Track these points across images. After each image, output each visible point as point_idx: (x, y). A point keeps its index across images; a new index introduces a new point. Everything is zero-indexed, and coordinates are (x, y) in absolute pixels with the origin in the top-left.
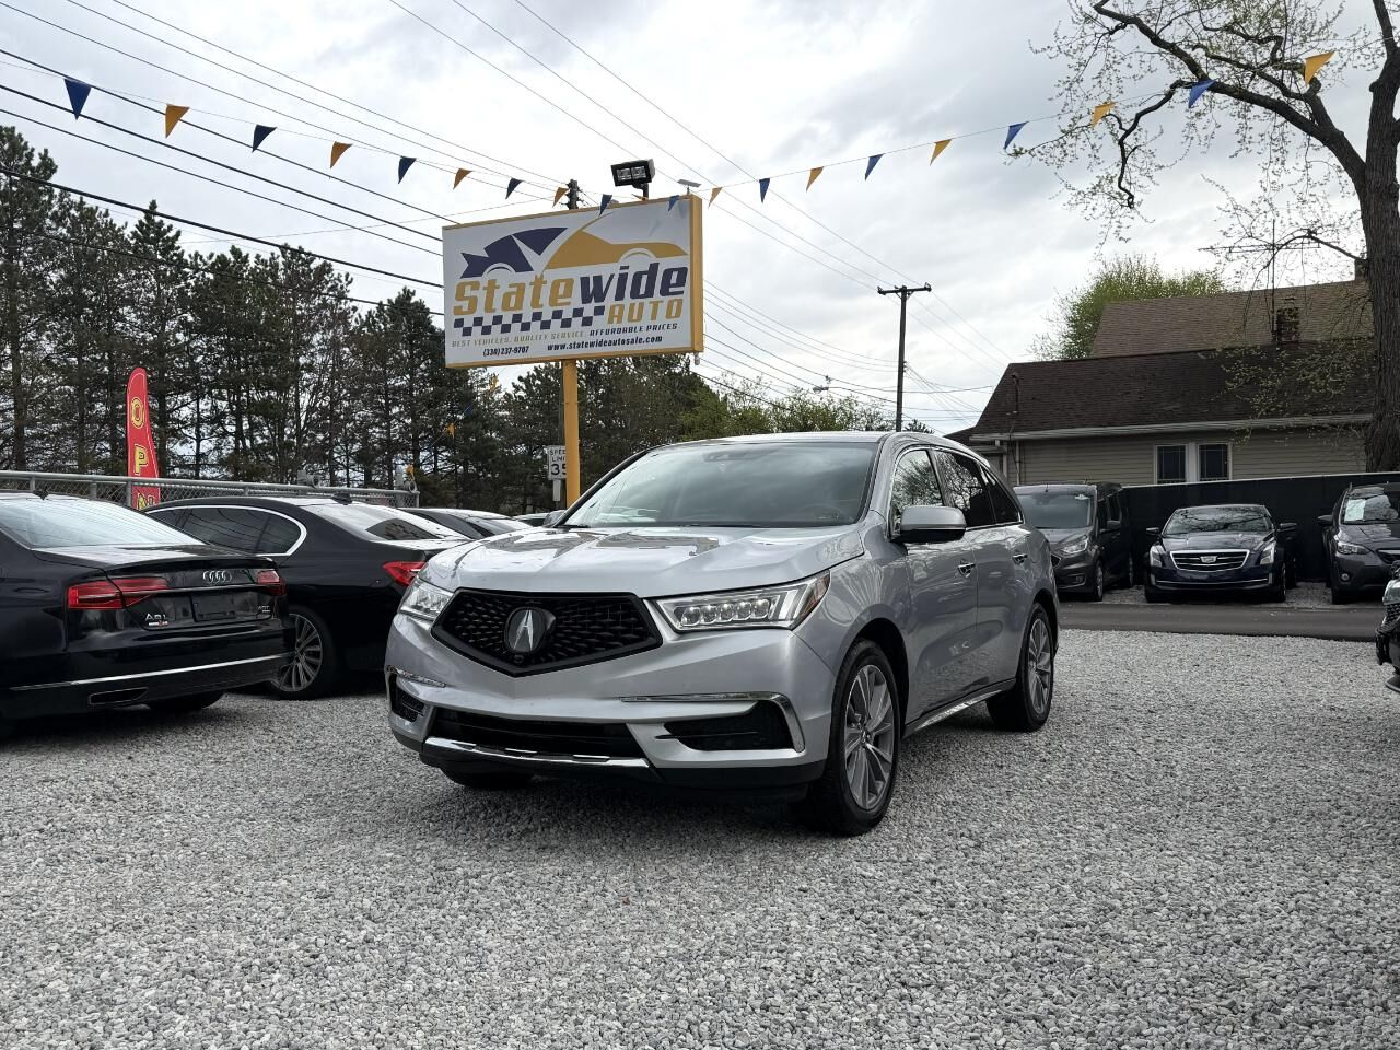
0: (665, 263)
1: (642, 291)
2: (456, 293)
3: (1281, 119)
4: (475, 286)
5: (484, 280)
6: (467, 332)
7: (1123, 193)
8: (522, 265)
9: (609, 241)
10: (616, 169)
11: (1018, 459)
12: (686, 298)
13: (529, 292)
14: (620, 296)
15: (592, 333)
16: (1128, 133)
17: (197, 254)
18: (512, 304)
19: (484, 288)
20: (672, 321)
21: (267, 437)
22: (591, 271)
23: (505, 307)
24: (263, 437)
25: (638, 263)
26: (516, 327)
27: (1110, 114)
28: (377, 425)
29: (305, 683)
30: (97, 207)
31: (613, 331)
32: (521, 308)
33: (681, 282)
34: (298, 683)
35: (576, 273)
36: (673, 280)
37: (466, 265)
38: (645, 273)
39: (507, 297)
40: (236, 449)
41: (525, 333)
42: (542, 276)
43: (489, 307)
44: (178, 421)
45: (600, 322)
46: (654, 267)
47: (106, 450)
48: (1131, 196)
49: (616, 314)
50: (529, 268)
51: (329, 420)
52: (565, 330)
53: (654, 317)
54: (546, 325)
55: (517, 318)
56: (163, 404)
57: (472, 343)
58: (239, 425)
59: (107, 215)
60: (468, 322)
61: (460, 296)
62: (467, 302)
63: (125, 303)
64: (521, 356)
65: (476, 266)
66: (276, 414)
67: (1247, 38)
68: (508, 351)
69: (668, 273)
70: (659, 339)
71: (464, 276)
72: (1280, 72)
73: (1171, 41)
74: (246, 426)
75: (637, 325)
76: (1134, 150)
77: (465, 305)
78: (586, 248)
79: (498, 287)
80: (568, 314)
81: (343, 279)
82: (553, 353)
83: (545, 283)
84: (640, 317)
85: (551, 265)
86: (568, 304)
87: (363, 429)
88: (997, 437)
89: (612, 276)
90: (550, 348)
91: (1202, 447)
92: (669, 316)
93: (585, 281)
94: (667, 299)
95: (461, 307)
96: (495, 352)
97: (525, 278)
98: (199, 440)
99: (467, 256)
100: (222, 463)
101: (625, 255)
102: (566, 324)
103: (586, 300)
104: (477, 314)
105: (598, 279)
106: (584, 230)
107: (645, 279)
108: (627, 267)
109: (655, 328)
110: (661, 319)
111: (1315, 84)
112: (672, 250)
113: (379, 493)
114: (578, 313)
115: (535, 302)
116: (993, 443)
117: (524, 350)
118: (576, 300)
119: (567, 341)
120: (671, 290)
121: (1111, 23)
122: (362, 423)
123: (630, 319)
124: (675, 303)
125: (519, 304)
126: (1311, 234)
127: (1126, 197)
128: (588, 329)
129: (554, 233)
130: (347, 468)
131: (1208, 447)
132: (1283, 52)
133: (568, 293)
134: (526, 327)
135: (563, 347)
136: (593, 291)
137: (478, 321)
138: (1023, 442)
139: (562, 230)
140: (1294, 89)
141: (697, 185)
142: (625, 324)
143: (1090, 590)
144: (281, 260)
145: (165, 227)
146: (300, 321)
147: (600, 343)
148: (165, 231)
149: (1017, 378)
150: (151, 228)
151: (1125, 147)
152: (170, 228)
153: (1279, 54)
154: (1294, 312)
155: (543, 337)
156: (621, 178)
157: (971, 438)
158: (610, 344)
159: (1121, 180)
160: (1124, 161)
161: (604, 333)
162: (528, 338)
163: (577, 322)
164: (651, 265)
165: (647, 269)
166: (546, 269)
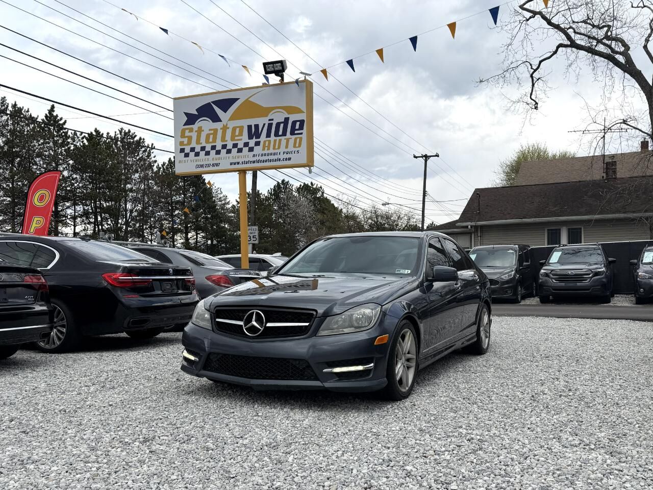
0: (293, 118)
1: (280, 133)
2: (181, 134)
4: (191, 130)
5: (195, 127)
6: (187, 155)
7: (533, 102)
8: (216, 119)
9: (263, 106)
10: (265, 64)
11: (479, 235)
12: (304, 136)
13: (220, 133)
14: (268, 135)
15: (254, 156)
16: (535, 71)
17: (75, 132)
18: (211, 140)
19: (196, 131)
20: (296, 149)
21: (110, 225)
22: (253, 122)
23: (207, 141)
24: (108, 224)
25: (279, 117)
26: (213, 152)
27: (526, 62)
28: (165, 219)
30: (23, 107)
31: (265, 155)
32: (215, 142)
33: (301, 128)
35: (245, 123)
36: (297, 127)
37: (186, 119)
38: (282, 123)
39: (208, 136)
41: (218, 156)
42: (227, 124)
43: (198, 142)
44: (64, 216)
45: (258, 150)
46: (287, 119)
48: (537, 103)
49: (267, 145)
50: (220, 121)
51: (143, 217)
52: (239, 154)
53: (287, 147)
54: (229, 152)
55: (213, 148)
57: (189, 161)
58: (96, 219)
59: (28, 111)
60: (187, 150)
61: (183, 136)
62: (187, 139)
63: (38, 156)
64: (216, 168)
65: (191, 119)
66: (115, 213)
67: (594, 26)
68: (208, 165)
69: (294, 123)
70: (290, 159)
71: (184, 125)
72: (610, 42)
73: (557, 23)
74: (99, 219)
75: (278, 151)
76: (538, 80)
77: (186, 141)
78: (251, 109)
79: (203, 131)
80: (240, 145)
81: (150, 147)
82: (233, 167)
83: (228, 128)
84: (279, 148)
85: (232, 118)
88: (469, 224)
89: (264, 124)
90: (231, 164)
91: (569, 229)
92: (295, 146)
93: (250, 127)
94: (294, 137)
95: (183, 142)
96: (202, 166)
97: (218, 125)
98: (75, 226)
99: (186, 114)
101: (272, 113)
102: (240, 151)
103: (250, 137)
104: (192, 146)
105: (257, 126)
106: (249, 99)
107: (282, 125)
108: (272, 120)
110: (291, 148)
111: (627, 47)
112: (298, 111)
114: (246, 144)
115: (223, 139)
116: (467, 227)
117: (217, 165)
118: (245, 138)
119: (240, 160)
120: (296, 132)
121: (528, 15)
122: (159, 218)
123: (274, 148)
124: (298, 140)
125: (215, 140)
126: (625, 122)
128: (252, 153)
129: (234, 100)
131: (572, 229)
132: (611, 32)
133: (241, 134)
134: (218, 152)
135: (238, 163)
136: (254, 132)
137: (193, 149)
138: (482, 227)
139: (237, 99)
140: (617, 49)
141: (310, 75)
142: (271, 151)
143: (515, 297)
144: (119, 136)
145: (58, 118)
146: (128, 167)
147: (258, 161)
148: (59, 121)
149: (479, 194)
150: (52, 119)
151: (534, 78)
152: (61, 119)
153: (609, 34)
154: (614, 163)
155: (227, 158)
156: (268, 70)
157: (457, 225)
158: (263, 162)
159: (531, 94)
160: (533, 85)
161: (260, 156)
162: (219, 159)
163: (246, 149)
164: (285, 118)
165: (283, 121)
166: (229, 120)
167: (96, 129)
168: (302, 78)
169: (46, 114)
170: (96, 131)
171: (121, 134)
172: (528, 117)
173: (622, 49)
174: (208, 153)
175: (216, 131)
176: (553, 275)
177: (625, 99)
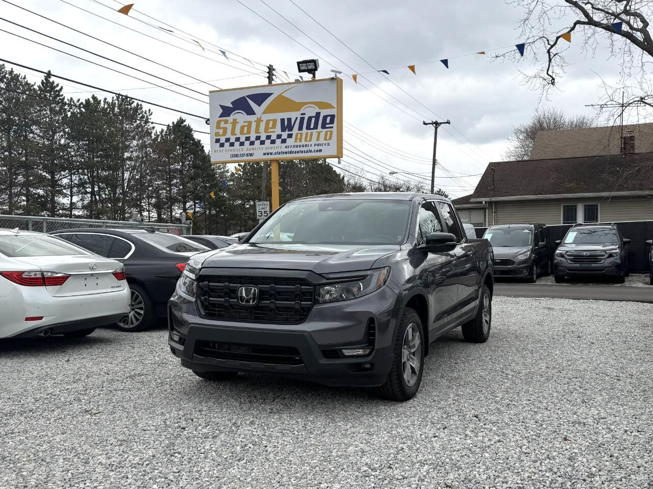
0: (324, 113)
1: (312, 126)
2: (216, 125)
3: (628, 41)
4: (226, 122)
5: (230, 119)
6: (222, 145)
7: (549, 77)
8: (251, 112)
9: (295, 100)
10: (299, 63)
11: (493, 211)
12: (334, 130)
13: (254, 125)
14: (300, 128)
15: (286, 147)
16: (552, 46)
17: (71, 99)
18: (245, 132)
19: (231, 123)
20: (327, 142)
21: (108, 195)
22: (285, 115)
23: (242, 133)
24: (105, 194)
25: (311, 112)
26: (247, 143)
27: (543, 37)
28: (164, 189)
29: (136, 323)
30: (20, 74)
31: (297, 146)
32: (249, 133)
33: (332, 122)
34: (133, 324)
35: (279, 116)
36: (328, 121)
37: (221, 111)
38: (313, 117)
39: (242, 127)
40: (91, 201)
41: (252, 147)
42: (261, 117)
43: (233, 133)
44: (61, 186)
45: (290, 142)
46: (318, 114)
47: (24, 200)
48: (553, 79)
49: (299, 137)
50: (253, 113)
51: (140, 185)
52: (273, 145)
53: (318, 140)
54: (262, 143)
55: (248, 139)
56: (53, 177)
57: (224, 151)
58: (93, 188)
59: (25, 78)
60: (223, 140)
61: (218, 127)
62: (222, 130)
63: (34, 124)
64: (249, 158)
65: (226, 112)
66: (112, 183)
68: (243, 155)
69: (325, 117)
70: (320, 151)
71: (221, 116)
72: (628, 17)
74: (96, 189)
75: (309, 143)
76: (555, 55)
77: (221, 132)
78: (284, 103)
79: (238, 123)
80: (274, 137)
81: (147, 112)
82: (266, 157)
83: (262, 121)
84: (311, 140)
86: (274, 132)
87: (157, 190)
88: (484, 200)
89: (297, 118)
90: (265, 154)
91: (585, 206)
92: (325, 139)
93: (283, 120)
94: (325, 130)
95: (219, 133)
96: (236, 156)
97: (252, 118)
99: (222, 107)
100: (84, 207)
101: (304, 107)
102: (273, 142)
103: (283, 130)
104: (227, 136)
106: (283, 95)
107: (313, 120)
109: (318, 145)
110: (322, 141)
111: (646, 24)
112: (328, 106)
113: (173, 226)
114: (279, 136)
115: (257, 131)
116: (481, 202)
117: (251, 155)
118: (278, 130)
119: (273, 151)
120: (327, 126)
122: (156, 188)
123: (306, 140)
125: (249, 132)
126: (642, 100)
127: (551, 79)
128: (284, 145)
129: (266, 96)
130: (149, 211)
131: (588, 206)
132: (630, 7)
133: (274, 126)
134: (252, 143)
135: (271, 154)
136: (287, 126)
137: (228, 140)
138: (496, 202)
139: (270, 94)
140: (635, 26)
141: (340, 73)
142: (303, 143)
143: (530, 277)
144: (116, 102)
145: (55, 84)
146: (125, 134)
147: (290, 153)
148: (55, 87)
149: (494, 170)
150: (48, 85)
151: (551, 54)
152: (58, 85)
153: (628, 8)
154: (632, 138)
155: (261, 149)
156: (302, 68)
157: (471, 201)
158: (295, 153)
159: (548, 70)
160: (550, 60)
161: (292, 147)
162: (253, 149)
163: (278, 141)
164: (317, 113)
165: (315, 115)
166: (263, 114)
167: (93, 95)
168: (333, 75)
169: (43, 81)
170: (94, 98)
171: (118, 100)
172: (545, 93)
173: (641, 25)
174: (242, 144)
175: (250, 123)
176: (568, 255)
177: (644, 75)
